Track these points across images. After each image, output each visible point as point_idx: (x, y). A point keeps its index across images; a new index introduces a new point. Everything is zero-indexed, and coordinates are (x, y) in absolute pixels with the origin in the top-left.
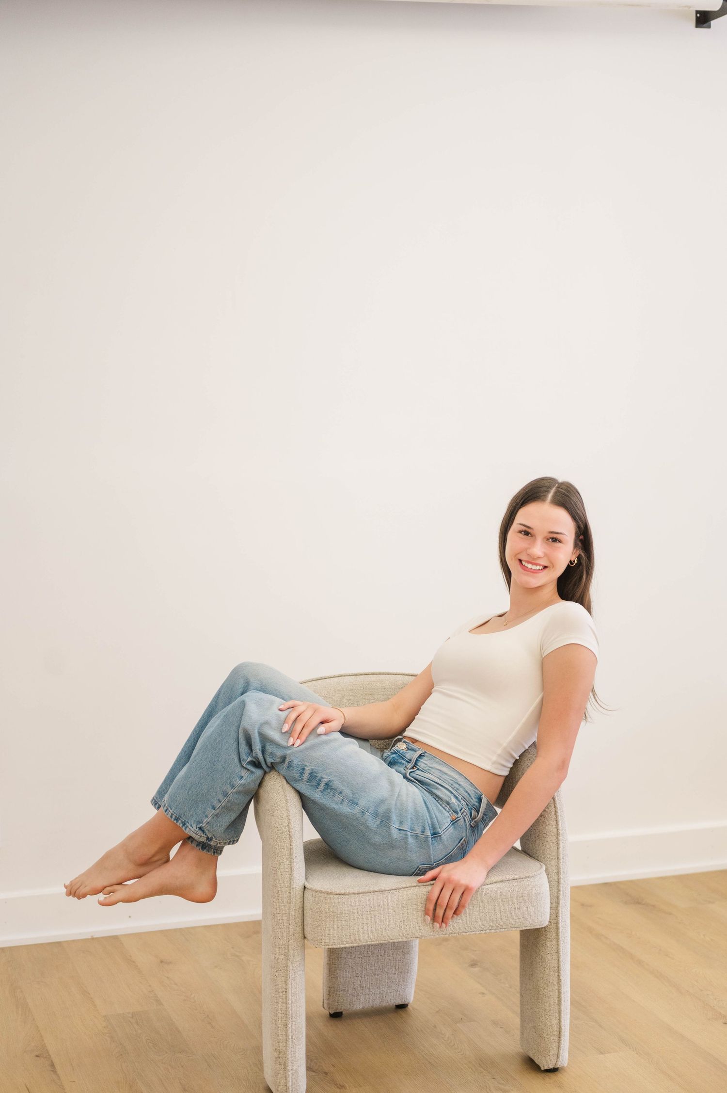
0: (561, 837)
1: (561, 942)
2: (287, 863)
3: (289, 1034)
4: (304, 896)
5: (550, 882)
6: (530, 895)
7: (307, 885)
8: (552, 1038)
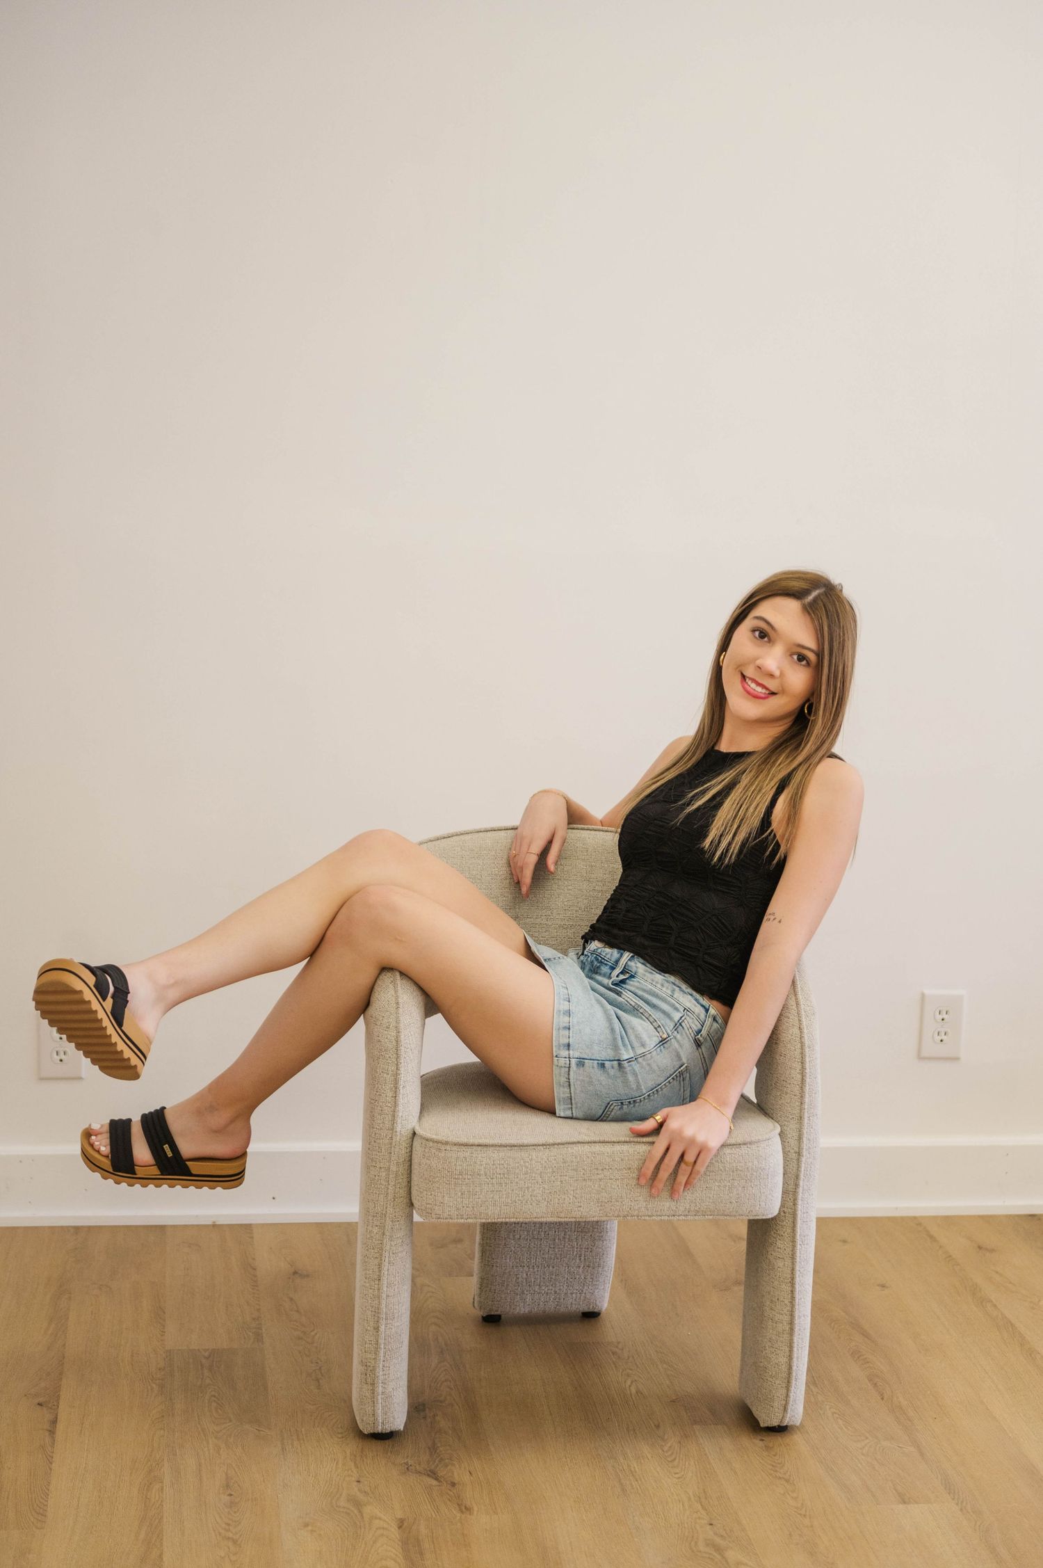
0: (807, 1088)
1: (799, 1242)
2: (390, 1094)
3: (381, 1341)
4: (412, 1145)
5: (785, 1153)
6: (750, 1169)
7: (418, 1130)
8: (777, 1382)
